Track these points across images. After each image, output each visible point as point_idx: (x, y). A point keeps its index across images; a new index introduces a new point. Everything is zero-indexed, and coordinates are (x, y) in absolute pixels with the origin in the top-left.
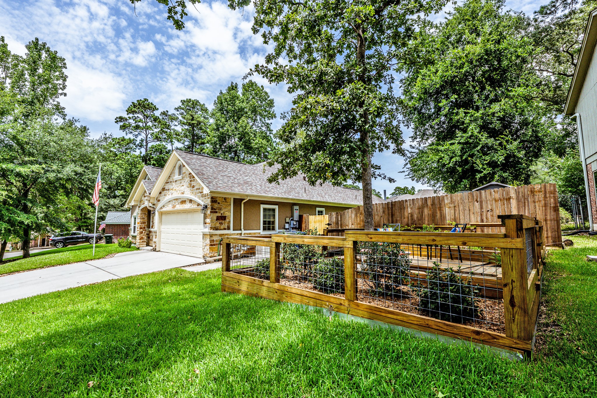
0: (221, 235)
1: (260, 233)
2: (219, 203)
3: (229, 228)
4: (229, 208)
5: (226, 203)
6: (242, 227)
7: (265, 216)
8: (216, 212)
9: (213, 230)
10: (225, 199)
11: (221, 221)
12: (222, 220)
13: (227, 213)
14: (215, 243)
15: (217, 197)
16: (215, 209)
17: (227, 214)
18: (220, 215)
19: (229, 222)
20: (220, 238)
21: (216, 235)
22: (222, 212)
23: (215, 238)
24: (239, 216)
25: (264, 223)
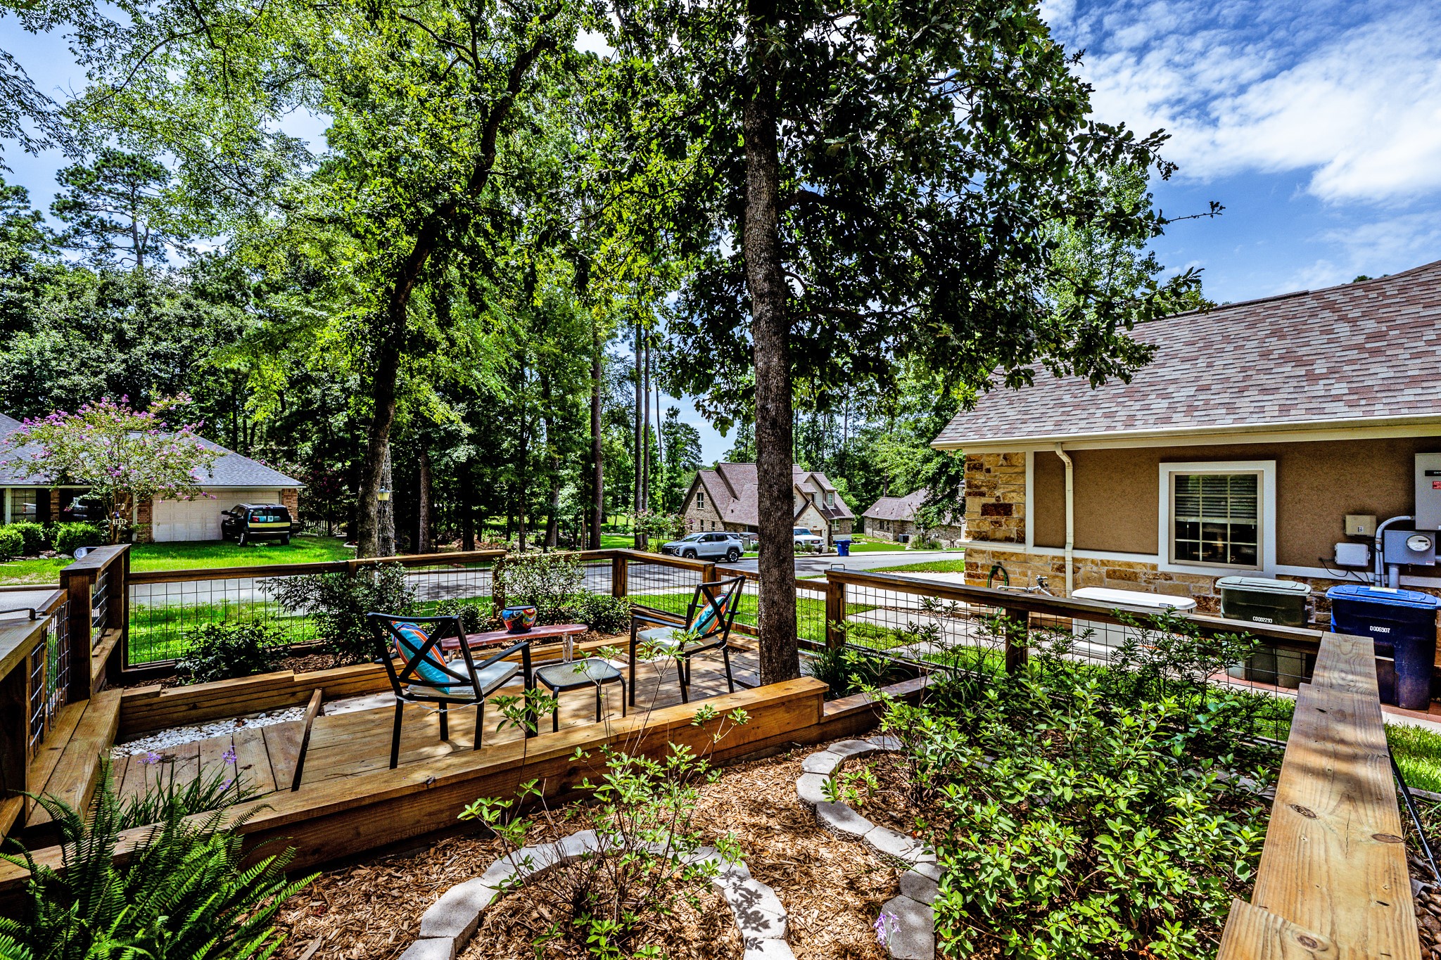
0: (994, 554)
1: (1154, 567)
2: (988, 471)
3: (1021, 540)
4: (1021, 482)
5: (1010, 470)
6: (1070, 539)
7: (1180, 505)
8: (983, 494)
9: (975, 538)
10: (1006, 457)
11: (995, 518)
12: (998, 514)
13: (1014, 494)
14: (980, 571)
15: (982, 455)
16: (976, 487)
17: (1013, 498)
18: (993, 501)
19: (1022, 520)
20: (994, 562)
21: (983, 552)
22: (998, 493)
23: (979, 560)
24: (1060, 504)
25: (1181, 529)
